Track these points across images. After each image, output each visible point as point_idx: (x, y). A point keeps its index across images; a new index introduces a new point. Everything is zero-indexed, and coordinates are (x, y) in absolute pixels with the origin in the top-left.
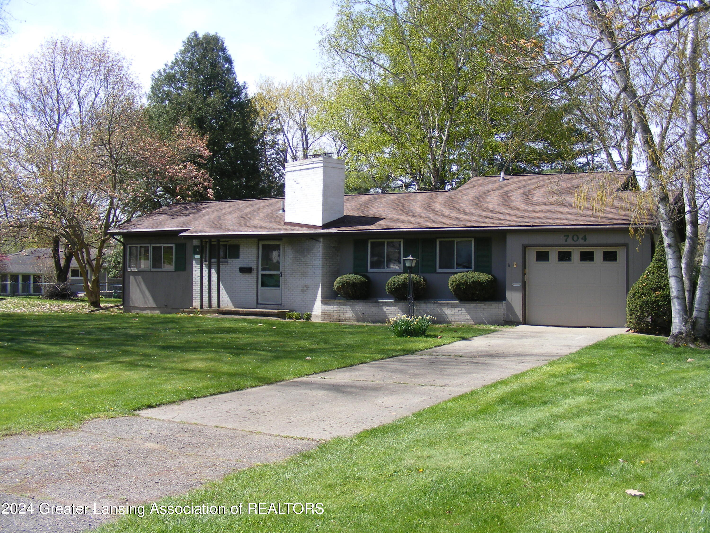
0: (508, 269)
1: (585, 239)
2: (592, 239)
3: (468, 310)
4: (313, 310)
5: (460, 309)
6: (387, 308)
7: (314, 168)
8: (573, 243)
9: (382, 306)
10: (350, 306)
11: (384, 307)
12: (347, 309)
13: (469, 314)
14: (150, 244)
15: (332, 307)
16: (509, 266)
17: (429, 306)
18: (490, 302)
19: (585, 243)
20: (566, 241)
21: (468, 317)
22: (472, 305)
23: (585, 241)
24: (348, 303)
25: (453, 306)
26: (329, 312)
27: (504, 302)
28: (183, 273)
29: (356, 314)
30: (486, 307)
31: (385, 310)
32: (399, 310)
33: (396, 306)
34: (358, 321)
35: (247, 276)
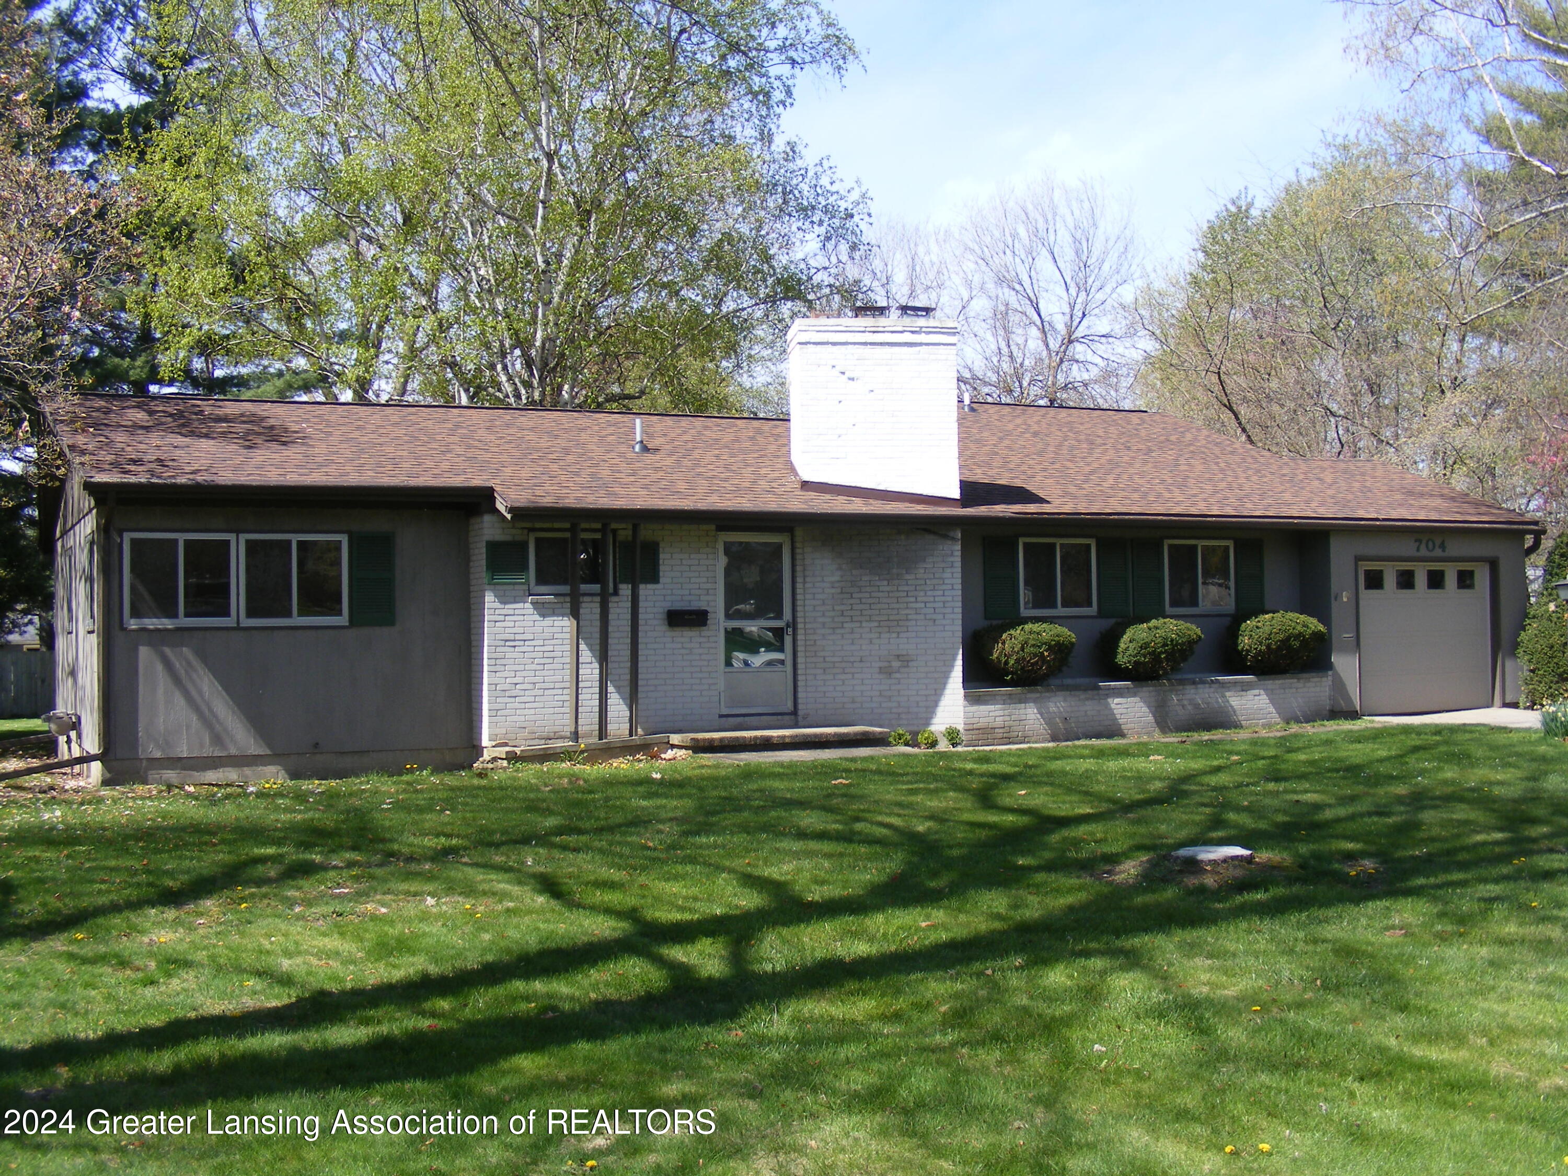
0: (1334, 605)
1: (1443, 547)
2: (1456, 548)
3: (1270, 693)
4: (935, 721)
5: (1256, 692)
6: (1117, 700)
7: (921, 344)
8: (1428, 554)
9: (1108, 696)
10: (1035, 701)
11: (1110, 700)
12: (1029, 711)
13: (1272, 701)
14: (238, 532)
15: (992, 707)
16: (1336, 599)
17: (1201, 691)
18: (1305, 675)
19: (1446, 554)
20: (1418, 550)
21: (1272, 709)
22: (1276, 683)
23: (1444, 551)
24: (1029, 695)
25: (1245, 687)
26: (983, 722)
27: (1330, 673)
28: (386, 631)
29: (1049, 722)
30: (1300, 685)
31: (1113, 706)
32: (1142, 704)
33: (1135, 695)
34: (1054, 739)
35: (687, 637)
